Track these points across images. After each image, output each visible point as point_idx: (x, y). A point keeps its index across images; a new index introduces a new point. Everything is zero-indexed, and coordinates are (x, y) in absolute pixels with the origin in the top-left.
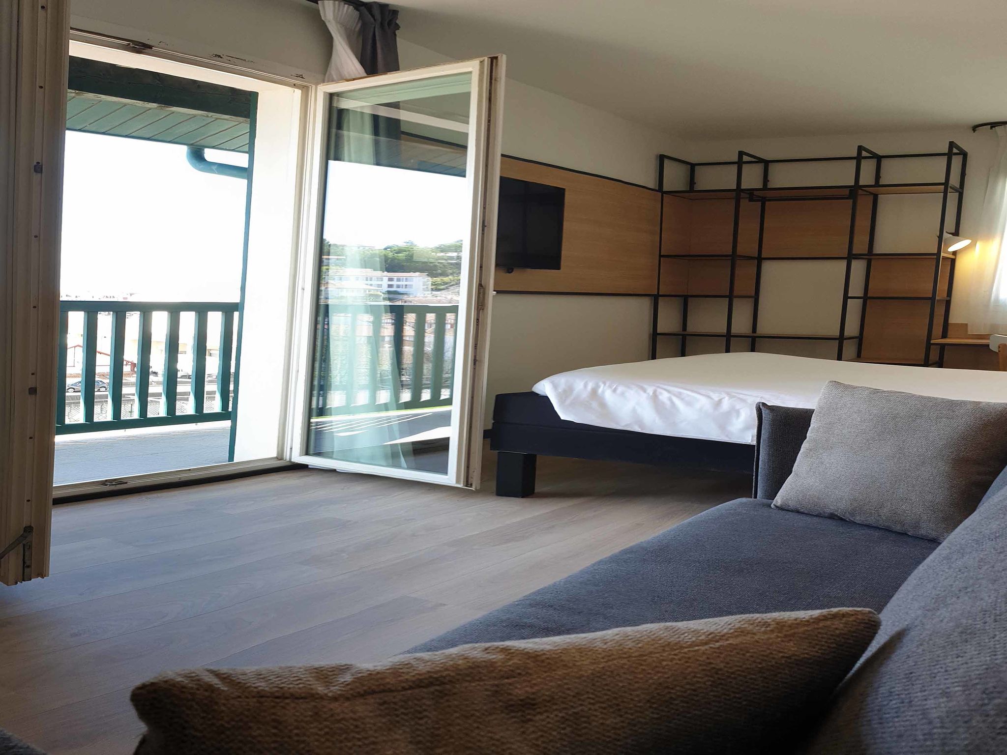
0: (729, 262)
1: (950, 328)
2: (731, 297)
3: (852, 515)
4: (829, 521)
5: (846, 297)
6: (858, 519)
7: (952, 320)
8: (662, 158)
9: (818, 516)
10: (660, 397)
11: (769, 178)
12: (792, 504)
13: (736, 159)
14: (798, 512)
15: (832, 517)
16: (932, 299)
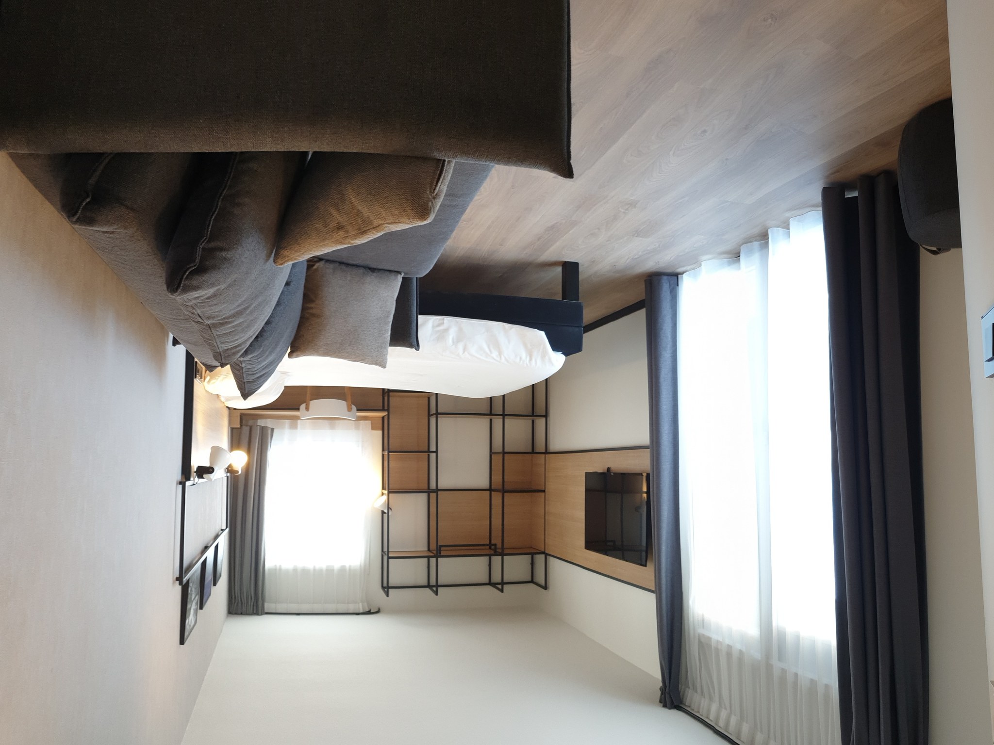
0: (506, 487)
1: (381, 426)
2: (504, 453)
3: (364, 273)
4: (375, 267)
5: (436, 452)
6: (361, 270)
7: (380, 432)
8: (545, 587)
9: (379, 270)
10: (497, 354)
11: (488, 567)
12: (392, 276)
13: (505, 586)
14: (390, 271)
15: (373, 270)
16: (389, 452)
